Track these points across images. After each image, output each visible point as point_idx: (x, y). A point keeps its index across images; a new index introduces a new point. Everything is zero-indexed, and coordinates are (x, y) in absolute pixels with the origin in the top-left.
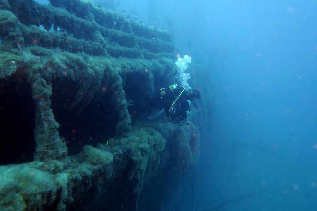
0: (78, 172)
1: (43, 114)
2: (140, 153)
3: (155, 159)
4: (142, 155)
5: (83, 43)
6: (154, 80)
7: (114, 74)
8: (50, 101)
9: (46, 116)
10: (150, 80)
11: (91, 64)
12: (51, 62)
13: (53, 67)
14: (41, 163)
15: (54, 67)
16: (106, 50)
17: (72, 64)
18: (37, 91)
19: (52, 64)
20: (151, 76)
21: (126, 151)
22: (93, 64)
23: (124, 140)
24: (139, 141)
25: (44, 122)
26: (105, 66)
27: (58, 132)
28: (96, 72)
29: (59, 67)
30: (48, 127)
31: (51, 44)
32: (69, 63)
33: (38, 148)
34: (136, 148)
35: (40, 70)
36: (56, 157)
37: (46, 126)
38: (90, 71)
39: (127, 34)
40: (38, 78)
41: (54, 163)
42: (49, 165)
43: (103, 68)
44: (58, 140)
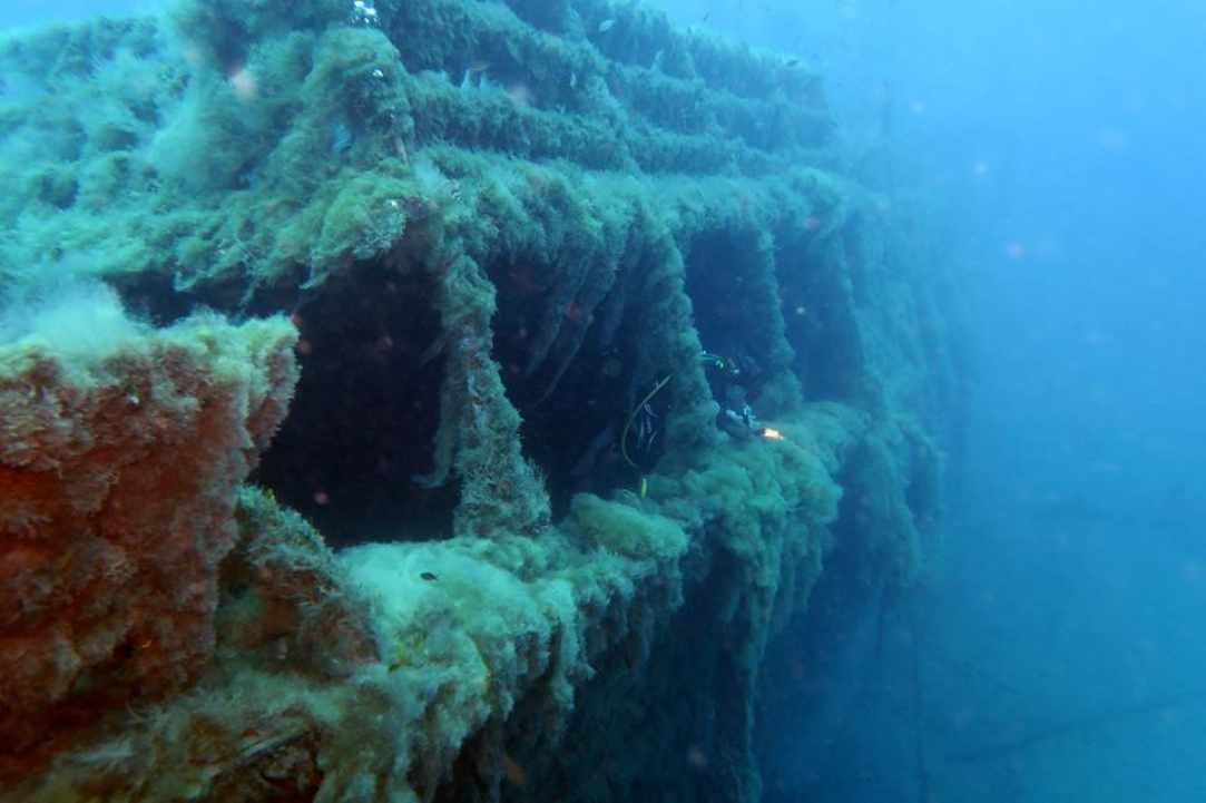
0: (593, 580)
1: (471, 381)
2: (756, 529)
3: (804, 551)
4: (765, 535)
5: (561, 127)
6: (777, 254)
7: (658, 237)
8: (490, 334)
9: (482, 386)
10: (764, 253)
11: (591, 200)
12: (485, 200)
13: (490, 215)
14: (484, 544)
15: (496, 217)
16: (626, 148)
17: (541, 203)
18: (458, 301)
19: (489, 206)
20: (767, 240)
21: (711, 516)
22: (598, 201)
23: (696, 480)
24: (748, 483)
25: (476, 407)
26: (630, 206)
27: (521, 440)
28: (607, 229)
29: (510, 215)
30: (492, 421)
31: (477, 133)
32: (531, 198)
33: (467, 494)
34: (743, 507)
35: (463, 229)
36: (521, 526)
37: (483, 419)
38: (591, 227)
39: (678, 85)
40: (457, 256)
41: (520, 546)
42: (507, 551)
43: (626, 213)
44: (522, 468)
